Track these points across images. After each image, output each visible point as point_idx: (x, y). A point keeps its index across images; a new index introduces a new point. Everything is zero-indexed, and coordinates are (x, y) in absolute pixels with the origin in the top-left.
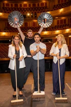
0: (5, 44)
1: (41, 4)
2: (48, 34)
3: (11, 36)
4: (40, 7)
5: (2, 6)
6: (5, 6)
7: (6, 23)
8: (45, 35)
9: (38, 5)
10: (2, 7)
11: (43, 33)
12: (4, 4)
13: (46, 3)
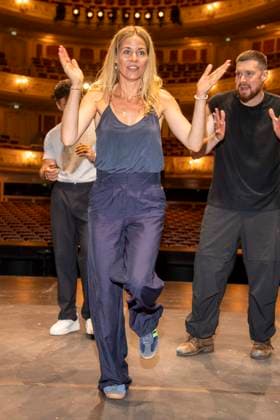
0: (30, 200)
1: (185, 52)
2: (206, 168)
4: (179, 66)
5: (32, 53)
6: (44, 55)
7: (40, 117)
8: (195, 171)
9: (174, 55)
10: (34, 59)
11: (183, 163)
12: (39, 47)
13: (204, 52)
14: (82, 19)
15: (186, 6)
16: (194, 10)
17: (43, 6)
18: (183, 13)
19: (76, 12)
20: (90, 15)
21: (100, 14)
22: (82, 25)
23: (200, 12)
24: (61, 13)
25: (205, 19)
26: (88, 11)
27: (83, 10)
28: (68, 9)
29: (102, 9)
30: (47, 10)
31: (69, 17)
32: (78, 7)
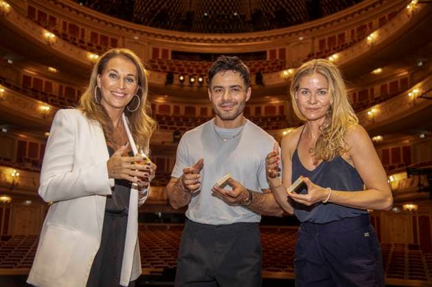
3: (163, 200)
6: (157, 112)
14: (186, 83)
15: (267, 72)
16: (274, 75)
17: (156, 74)
18: (265, 77)
19: (182, 78)
20: (192, 80)
21: (201, 80)
22: (186, 88)
23: (279, 76)
24: (170, 79)
25: (283, 81)
26: (190, 77)
27: (187, 77)
28: (176, 76)
29: (202, 76)
30: (159, 77)
31: (176, 82)
32: (183, 75)
